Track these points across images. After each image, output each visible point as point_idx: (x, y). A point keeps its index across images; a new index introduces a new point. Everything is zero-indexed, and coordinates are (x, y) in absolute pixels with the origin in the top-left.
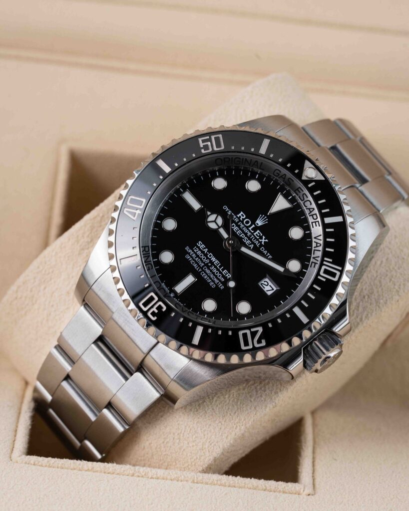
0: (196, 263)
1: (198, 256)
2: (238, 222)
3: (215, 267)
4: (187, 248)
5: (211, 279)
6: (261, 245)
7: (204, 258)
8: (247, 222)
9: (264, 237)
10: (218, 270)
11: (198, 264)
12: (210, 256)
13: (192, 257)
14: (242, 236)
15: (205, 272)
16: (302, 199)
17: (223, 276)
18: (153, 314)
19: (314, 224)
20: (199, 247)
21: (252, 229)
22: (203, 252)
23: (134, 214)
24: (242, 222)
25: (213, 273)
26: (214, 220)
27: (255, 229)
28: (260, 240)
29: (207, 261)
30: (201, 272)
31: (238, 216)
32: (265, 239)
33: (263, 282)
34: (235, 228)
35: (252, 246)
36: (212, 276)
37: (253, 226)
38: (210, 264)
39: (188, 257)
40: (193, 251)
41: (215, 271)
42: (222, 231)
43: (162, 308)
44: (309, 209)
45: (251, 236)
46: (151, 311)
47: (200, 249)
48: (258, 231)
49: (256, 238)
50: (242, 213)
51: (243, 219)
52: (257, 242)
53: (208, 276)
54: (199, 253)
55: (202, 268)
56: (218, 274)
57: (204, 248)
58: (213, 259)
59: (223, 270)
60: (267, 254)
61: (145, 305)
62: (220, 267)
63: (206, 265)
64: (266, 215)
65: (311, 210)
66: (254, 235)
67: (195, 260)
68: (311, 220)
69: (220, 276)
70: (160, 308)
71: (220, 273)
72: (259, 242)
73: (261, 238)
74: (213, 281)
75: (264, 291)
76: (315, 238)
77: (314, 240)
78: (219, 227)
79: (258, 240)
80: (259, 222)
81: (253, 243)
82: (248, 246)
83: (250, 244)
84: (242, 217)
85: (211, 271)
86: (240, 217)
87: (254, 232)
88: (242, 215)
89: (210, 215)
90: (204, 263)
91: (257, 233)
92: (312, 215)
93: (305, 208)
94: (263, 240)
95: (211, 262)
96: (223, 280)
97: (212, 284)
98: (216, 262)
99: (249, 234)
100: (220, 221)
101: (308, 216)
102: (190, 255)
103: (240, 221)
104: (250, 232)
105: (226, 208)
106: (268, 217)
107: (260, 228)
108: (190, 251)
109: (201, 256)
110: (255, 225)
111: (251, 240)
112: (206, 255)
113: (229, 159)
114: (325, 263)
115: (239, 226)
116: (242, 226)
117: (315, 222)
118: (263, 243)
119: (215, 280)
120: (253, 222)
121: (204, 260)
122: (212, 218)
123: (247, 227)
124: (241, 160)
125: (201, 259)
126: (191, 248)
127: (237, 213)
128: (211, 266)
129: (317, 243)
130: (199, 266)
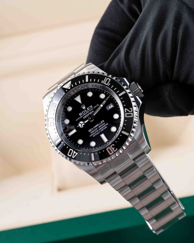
0: (97, 133)
1: (94, 132)
2: (83, 116)
3: (99, 126)
4: (90, 136)
5: (103, 128)
6: (93, 108)
7: (95, 130)
8: (83, 112)
9: (90, 107)
10: (100, 125)
11: (97, 132)
12: (95, 127)
13: (94, 134)
14: (88, 115)
15: (101, 130)
16: (77, 90)
17: (103, 123)
18: (115, 149)
19: (87, 87)
20: (91, 132)
21: (86, 111)
22: (93, 130)
23: (75, 154)
24: (83, 114)
25: (101, 127)
26: (81, 125)
27: (86, 110)
28: (91, 108)
29: (97, 129)
30: (100, 131)
31: (80, 115)
32: (91, 106)
33: (107, 109)
34: (85, 117)
35: (93, 111)
36: (102, 127)
37: (85, 110)
38: (98, 128)
39: (94, 136)
40: (92, 134)
41: (101, 126)
42: (86, 122)
43: (113, 146)
44: (82, 88)
45: (89, 111)
46: (114, 150)
47: (92, 131)
48: (87, 108)
49: (90, 110)
50: (79, 114)
51: (82, 114)
52: (92, 109)
53: (102, 129)
54: (93, 131)
55: (99, 131)
56: (102, 125)
57: (91, 129)
58: (96, 126)
59: (101, 123)
60: (96, 106)
61: (111, 152)
62: (99, 124)
63: (98, 129)
64: (81, 105)
65: (82, 87)
66: (89, 110)
67: (96, 133)
68: (86, 88)
69: (103, 124)
70: (113, 147)
71: (102, 124)
72: (92, 108)
73: (90, 108)
74: (105, 127)
75: (111, 109)
76: (93, 87)
77: (94, 87)
78: (84, 123)
79: (91, 109)
80: (84, 108)
81: (92, 111)
82: (93, 113)
83: (92, 112)
84: (81, 114)
85: (100, 128)
86: (81, 115)
87: (87, 110)
88: (80, 114)
89: (79, 126)
90: (97, 130)
91: (88, 109)
92: (84, 87)
93: (81, 89)
94: (91, 107)
95: (97, 127)
96: (104, 123)
97: (105, 128)
98: (97, 125)
99: (88, 112)
100: (82, 122)
101: (84, 89)
102: (93, 135)
103: (82, 115)
104: (87, 111)
105: (77, 120)
106: (82, 104)
107: (86, 107)
108: (92, 135)
109: (94, 131)
110: (85, 109)
111: (90, 112)
112: (94, 129)
113: (58, 116)
114: (103, 83)
115: (84, 116)
116: (84, 114)
117: (87, 86)
118: (92, 107)
119: (104, 126)
120: (84, 110)
121: (96, 130)
122: (80, 125)
123: (85, 112)
124: (59, 112)
125: (95, 131)
126: (91, 134)
127: (79, 116)
128: (99, 127)
129: (95, 86)
130: (98, 132)
